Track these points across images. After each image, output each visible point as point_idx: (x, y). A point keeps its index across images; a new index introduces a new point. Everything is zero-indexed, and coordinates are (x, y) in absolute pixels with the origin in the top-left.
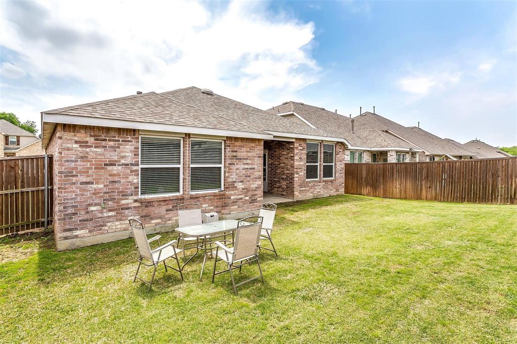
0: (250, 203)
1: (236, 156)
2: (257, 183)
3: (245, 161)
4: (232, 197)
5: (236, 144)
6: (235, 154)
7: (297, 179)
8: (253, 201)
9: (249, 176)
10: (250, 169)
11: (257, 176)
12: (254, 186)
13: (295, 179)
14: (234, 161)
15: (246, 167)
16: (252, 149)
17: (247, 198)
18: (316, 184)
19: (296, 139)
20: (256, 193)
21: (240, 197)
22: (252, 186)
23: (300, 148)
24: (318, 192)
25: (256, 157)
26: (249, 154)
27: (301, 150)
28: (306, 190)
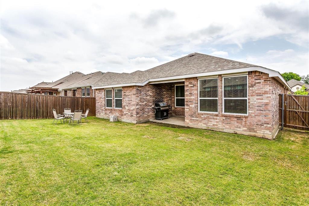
0: (131, 116)
1: (125, 95)
2: (133, 107)
3: (128, 97)
4: (124, 112)
5: (125, 89)
6: (125, 94)
7: (188, 110)
8: (132, 116)
9: (130, 104)
10: (130, 100)
11: (133, 104)
12: (132, 109)
13: (185, 110)
14: (125, 97)
15: (129, 99)
16: (131, 91)
17: (129, 114)
18: (211, 117)
19: (186, 79)
20: (133, 112)
21: (127, 113)
22: (131, 108)
23: (190, 85)
24: (214, 125)
25: (132, 95)
26: (130, 93)
27: (191, 87)
28: (198, 120)
